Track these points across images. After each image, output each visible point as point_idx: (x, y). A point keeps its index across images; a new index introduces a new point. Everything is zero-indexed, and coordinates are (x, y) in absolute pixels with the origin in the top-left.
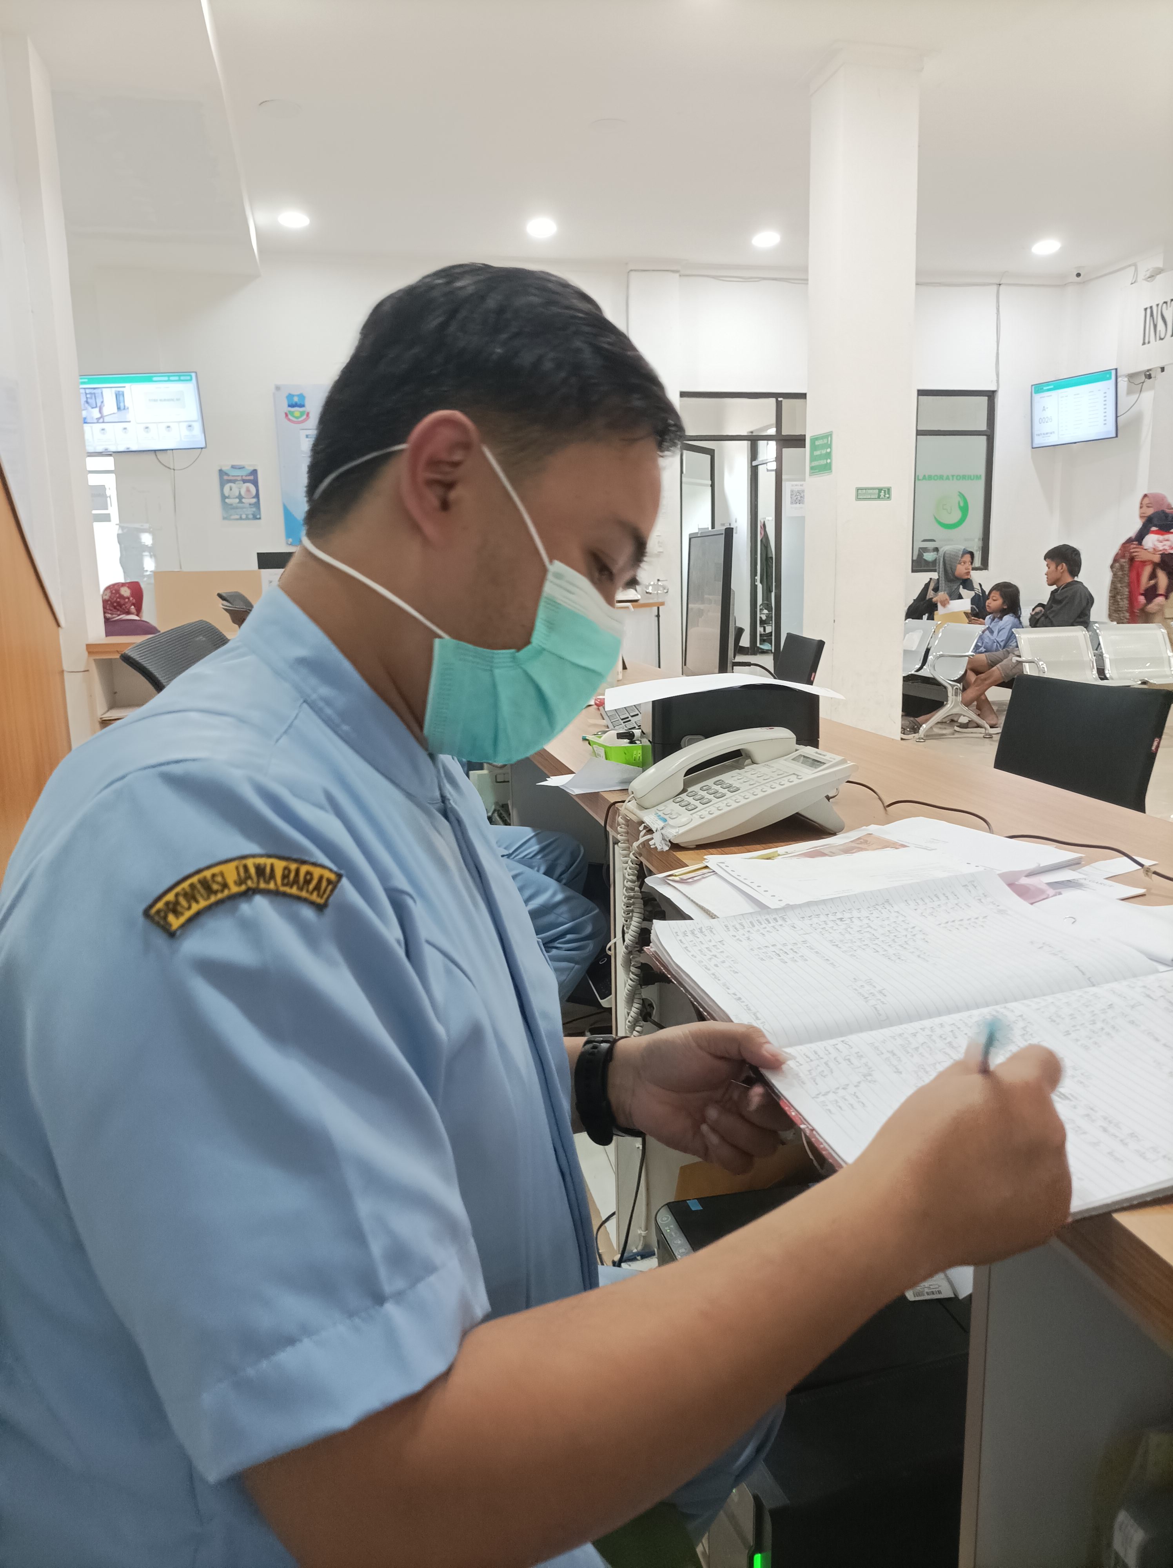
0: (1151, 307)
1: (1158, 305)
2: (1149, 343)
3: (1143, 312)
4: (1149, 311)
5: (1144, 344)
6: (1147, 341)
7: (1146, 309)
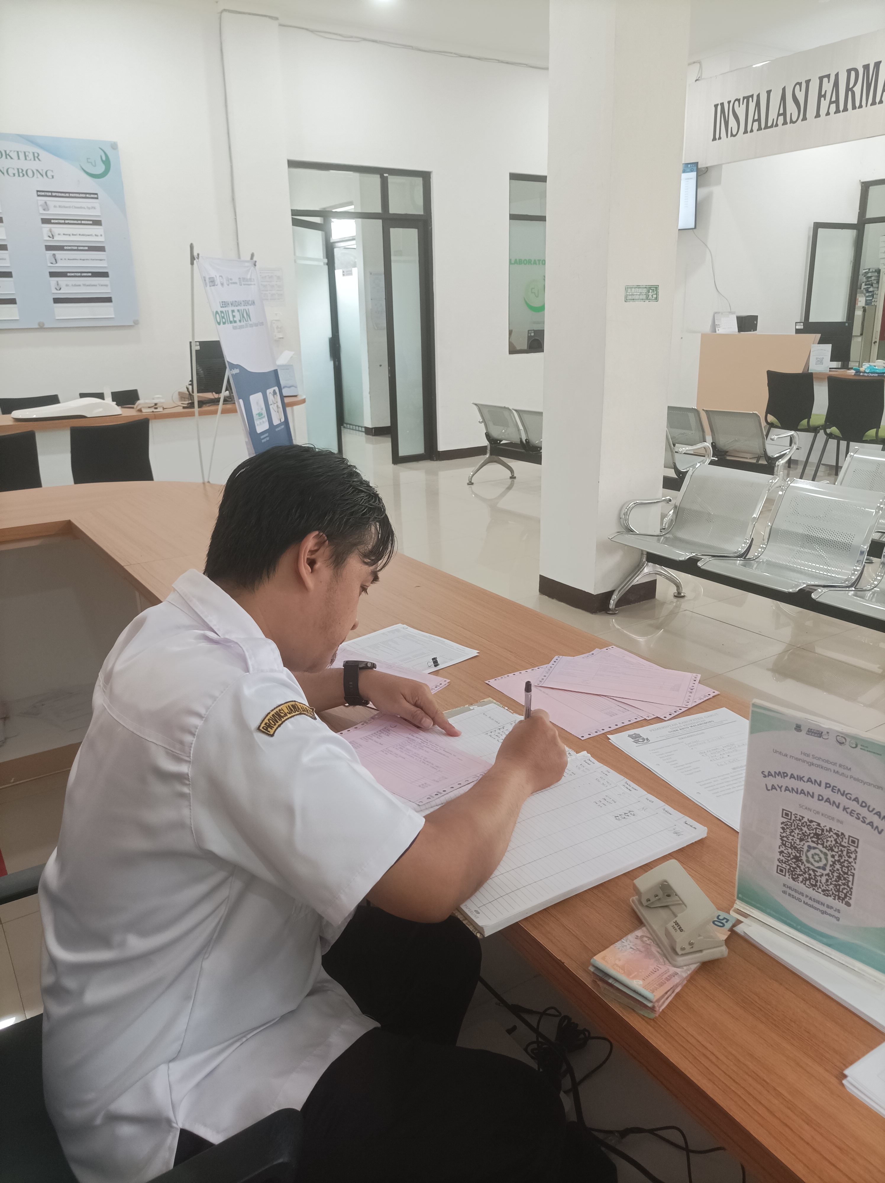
0: (722, 104)
1: (729, 102)
2: (720, 138)
3: (714, 108)
4: (719, 107)
5: (714, 139)
6: (717, 137)
7: (716, 106)
